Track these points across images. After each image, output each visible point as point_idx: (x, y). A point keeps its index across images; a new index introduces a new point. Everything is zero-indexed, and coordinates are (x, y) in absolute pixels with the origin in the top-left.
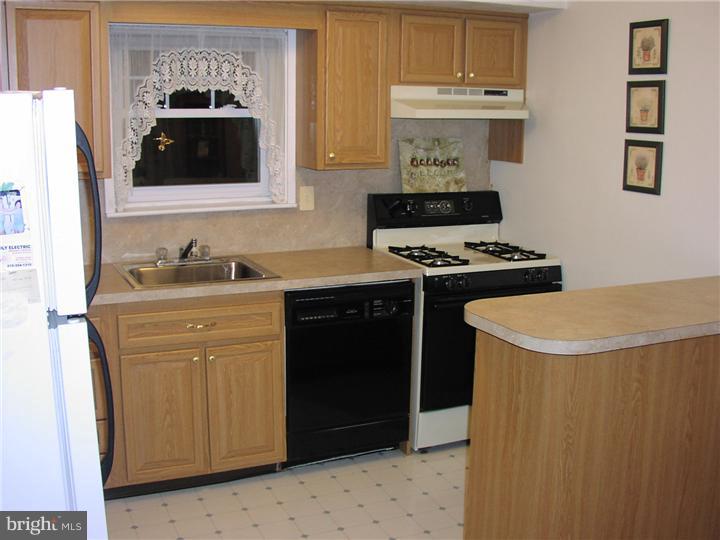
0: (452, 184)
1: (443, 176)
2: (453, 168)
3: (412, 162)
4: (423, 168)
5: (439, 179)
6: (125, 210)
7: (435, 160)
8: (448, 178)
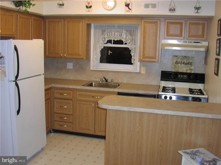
0: (189, 70)
1: (186, 68)
2: (190, 65)
3: (176, 63)
4: (179, 65)
5: (184, 68)
6: (96, 68)
7: (184, 63)
8: (188, 68)
